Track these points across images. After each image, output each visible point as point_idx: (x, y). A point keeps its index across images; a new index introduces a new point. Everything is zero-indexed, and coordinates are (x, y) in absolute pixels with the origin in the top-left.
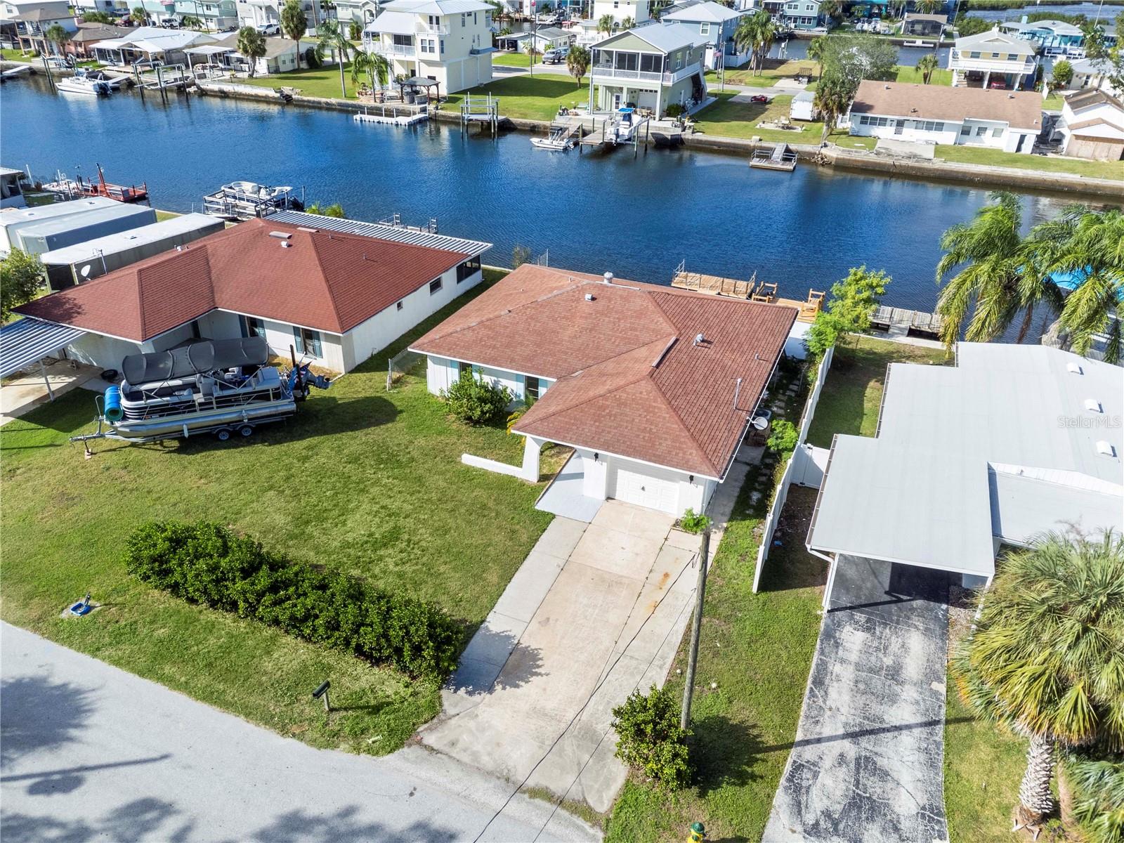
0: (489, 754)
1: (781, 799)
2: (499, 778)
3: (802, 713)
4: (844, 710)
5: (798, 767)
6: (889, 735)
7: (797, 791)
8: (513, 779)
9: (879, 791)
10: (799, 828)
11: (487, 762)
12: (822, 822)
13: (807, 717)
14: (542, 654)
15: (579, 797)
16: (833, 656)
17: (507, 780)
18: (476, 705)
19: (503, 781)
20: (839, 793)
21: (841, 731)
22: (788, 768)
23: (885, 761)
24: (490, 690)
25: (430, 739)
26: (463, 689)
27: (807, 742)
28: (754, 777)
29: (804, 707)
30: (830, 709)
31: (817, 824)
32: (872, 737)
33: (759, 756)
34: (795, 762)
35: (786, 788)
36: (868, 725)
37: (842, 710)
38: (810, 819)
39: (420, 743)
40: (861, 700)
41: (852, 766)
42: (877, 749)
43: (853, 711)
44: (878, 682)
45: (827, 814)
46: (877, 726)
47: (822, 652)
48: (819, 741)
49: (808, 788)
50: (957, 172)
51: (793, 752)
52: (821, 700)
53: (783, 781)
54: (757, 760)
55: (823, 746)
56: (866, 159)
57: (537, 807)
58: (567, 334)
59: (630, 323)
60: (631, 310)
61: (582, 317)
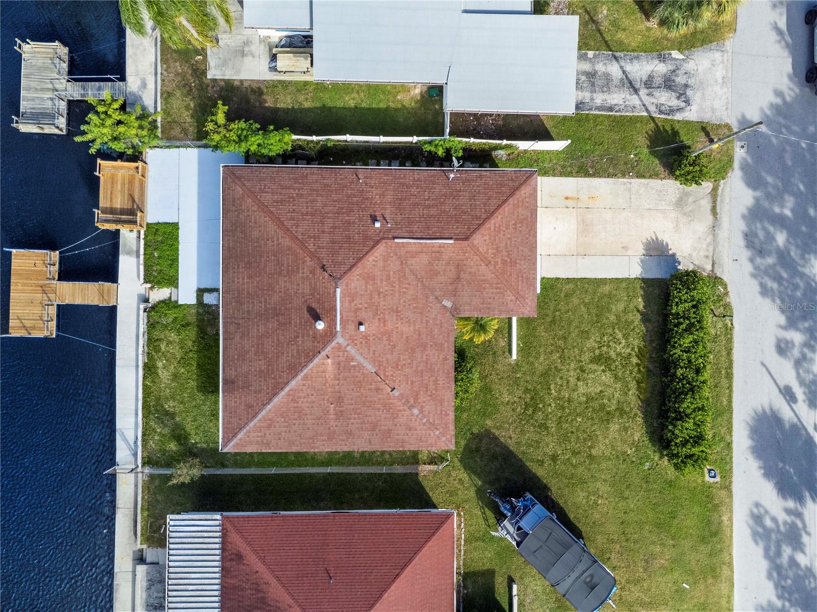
0: (705, 240)
1: (678, 117)
2: (714, 231)
3: (632, 114)
4: (623, 96)
5: (661, 112)
6: (629, 76)
7: (672, 111)
8: (712, 225)
9: (659, 79)
10: (688, 108)
11: (709, 239)
12: (683, 100)
13: (633, 112)
14: (645, 241)
15: (709, 196)
16: (591, 104)
17: (714, 227)
18: (684, 257)
19: (715, 228)
20: (667, 94)
21: (635, 96)
22: (662, 116)
23: (643, 77)
24: (674, 255)
25: (709, 267)
26: (678, 267)
27: (647, 110)
28: (673, 129)
29: (628, 114)
30: (625, 102)
31: (684, 101)
32: (633, 83)
33: (662, 129)
34: (659, 114)
35: (673, 115)
36: (627, 85)
37: (623, 97)
38: (683, 105)
39: (712, 271)
40: (613, 89)
41: (652, 90)
42: (639, 80)
43: (621, 92)
44: (599, 82)
45: (678, 98)
46: (626, 81)
47: (591, 109)
48: (644, 105)
49: (669, 107)
51: (654, 115)
52: (620, 107)
53: (670, 118)
54: (664, 129)
55: (646, 103)
57: (721, 210)
58: (407, 330)
59: (382, 283)
60: (366, 287)
61: (385, 326)
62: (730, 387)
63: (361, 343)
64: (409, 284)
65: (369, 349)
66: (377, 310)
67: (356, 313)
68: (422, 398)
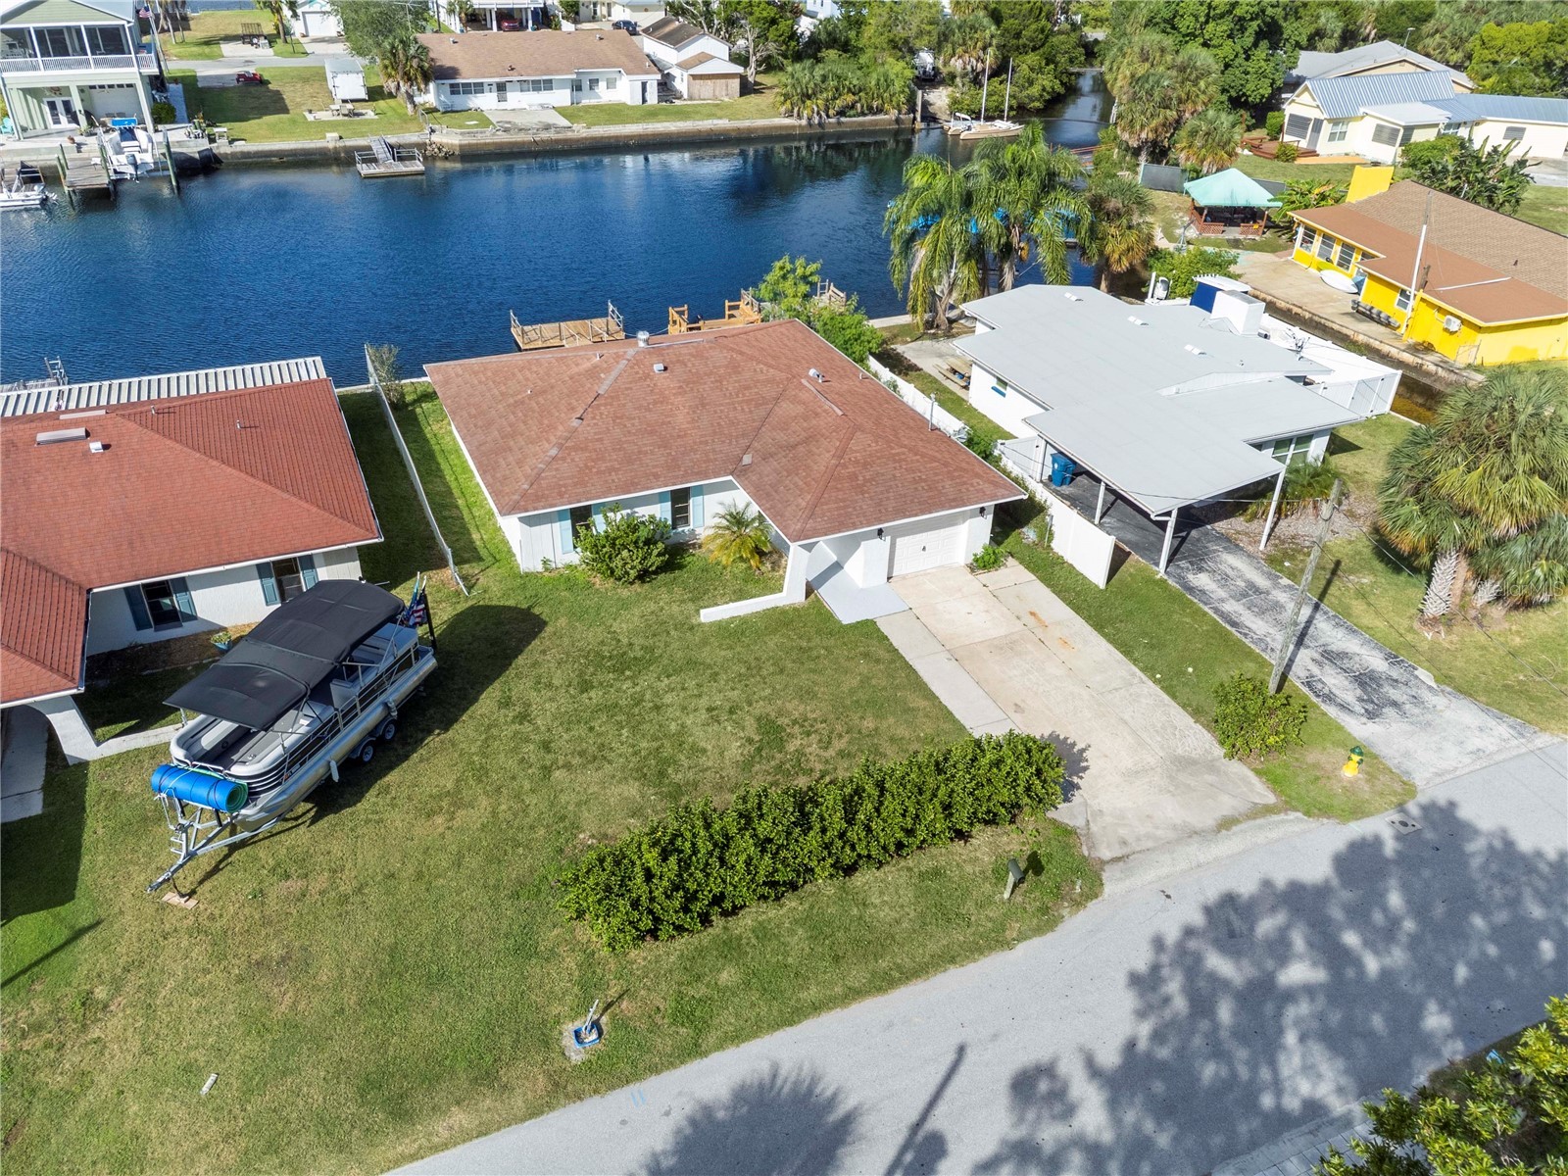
0: (1156, 828)
2: (1190, 836)
3: (1257, 651)
4: (1272, 631)
5: (1308, 685)
6: (1312, 629)
7: (1328, 700)
8: (1198, 829)
10: (1363, 720)
11: (1165, 834)
12: (1367, 707)
13: (1264, 651)
15: (1249, 805)
16: (1212, 600)
18: (1086, 804)
19: (1195, 836)
20: (1347, 684)
22: (1304, 689)
23: (1335, 645)
24: (1074, 786)
25: (1105, 854)
26: (1058, 803)
27: (1288, 666)
29: (1252, 646)
30: (1266, 636)
31: (1366, 710)
32: (1309, 637)
34: (1302, 683)
35: (1323, 702)
36: (1296, 631)
38: (1360, 710)
39: (1104, 862)
40: (1268, 618)
41: (1327, 662)
42: (1321, 642)
43: (1276, 628)
44: (1257, 601)
45: (1362, 700)
48: (1291, 660)
49: (1331, 692)
50: (609, 138)
51: (1292, 677)
52: (1252, 634)
53: (1315, 700)
55: (1298, 662)
56: (497, 139)
57: (1242, 833)
58: (681, 419)
59: (736, 381)
60: (720, 367)
61: (674, 394)
62: (853, 994)
63: (637, 373)
64: (751, 412)
65: (631, 382)
66: (694, 383)
67: (678, 361)
68: (579, 458)
